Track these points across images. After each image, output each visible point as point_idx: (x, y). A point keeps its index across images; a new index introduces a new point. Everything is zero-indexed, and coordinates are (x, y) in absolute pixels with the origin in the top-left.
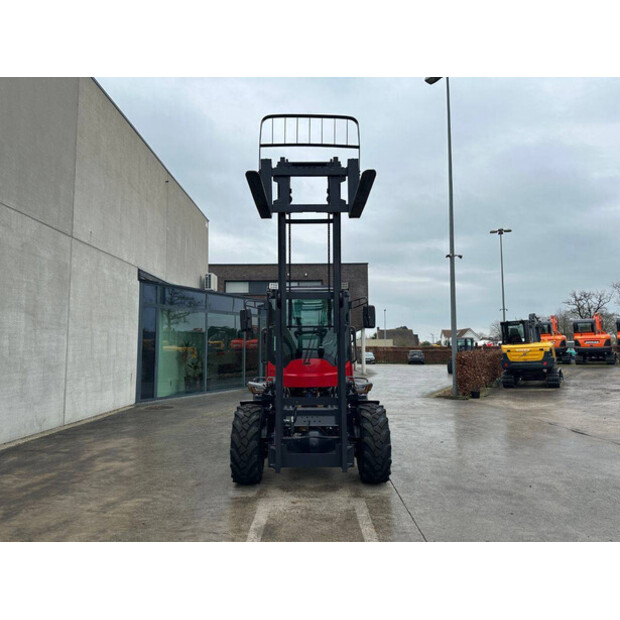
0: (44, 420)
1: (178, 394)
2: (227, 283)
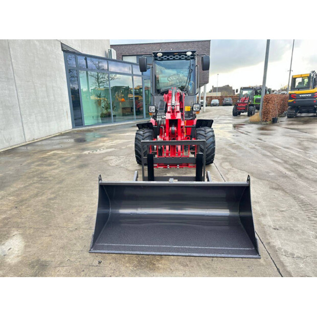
0: (11, 139)
2: (124, 57)
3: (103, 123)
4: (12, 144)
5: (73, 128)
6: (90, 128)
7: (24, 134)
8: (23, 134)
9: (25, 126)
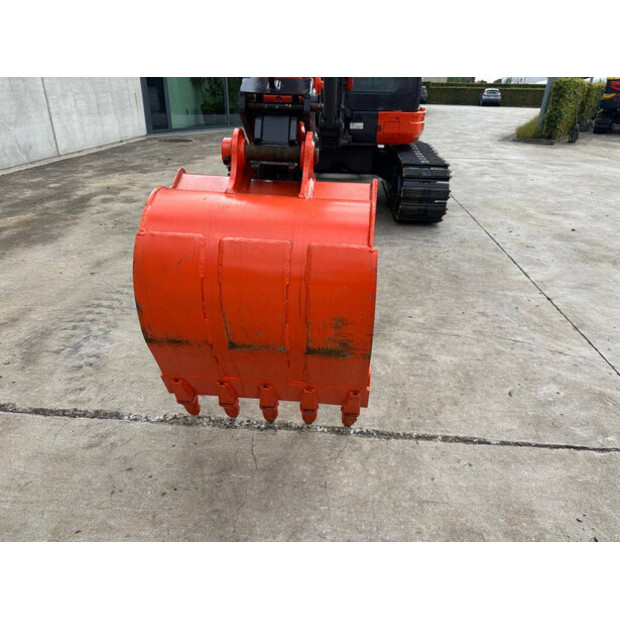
0: (31, 147)
1: (197, 127)
3: (208, 125)
4: (33, 158)
5: (149, 132)
6: (183, 134)
7: (55, 138)
8: (52, 138)
9: (55, 120)
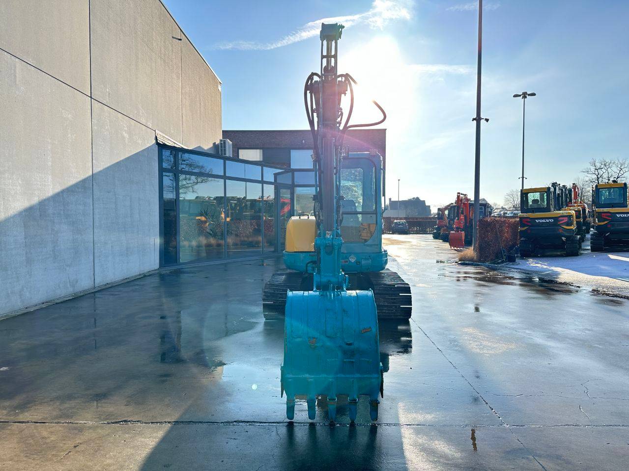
1: (200, 260)
2: (240, 151)
3: (209, 259)
5: (161, 265)
8: (92, 274)
9: (96, 262)
